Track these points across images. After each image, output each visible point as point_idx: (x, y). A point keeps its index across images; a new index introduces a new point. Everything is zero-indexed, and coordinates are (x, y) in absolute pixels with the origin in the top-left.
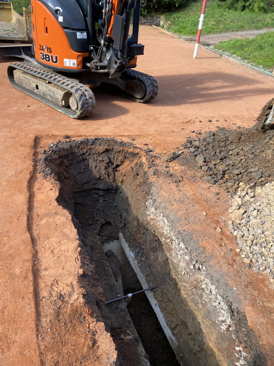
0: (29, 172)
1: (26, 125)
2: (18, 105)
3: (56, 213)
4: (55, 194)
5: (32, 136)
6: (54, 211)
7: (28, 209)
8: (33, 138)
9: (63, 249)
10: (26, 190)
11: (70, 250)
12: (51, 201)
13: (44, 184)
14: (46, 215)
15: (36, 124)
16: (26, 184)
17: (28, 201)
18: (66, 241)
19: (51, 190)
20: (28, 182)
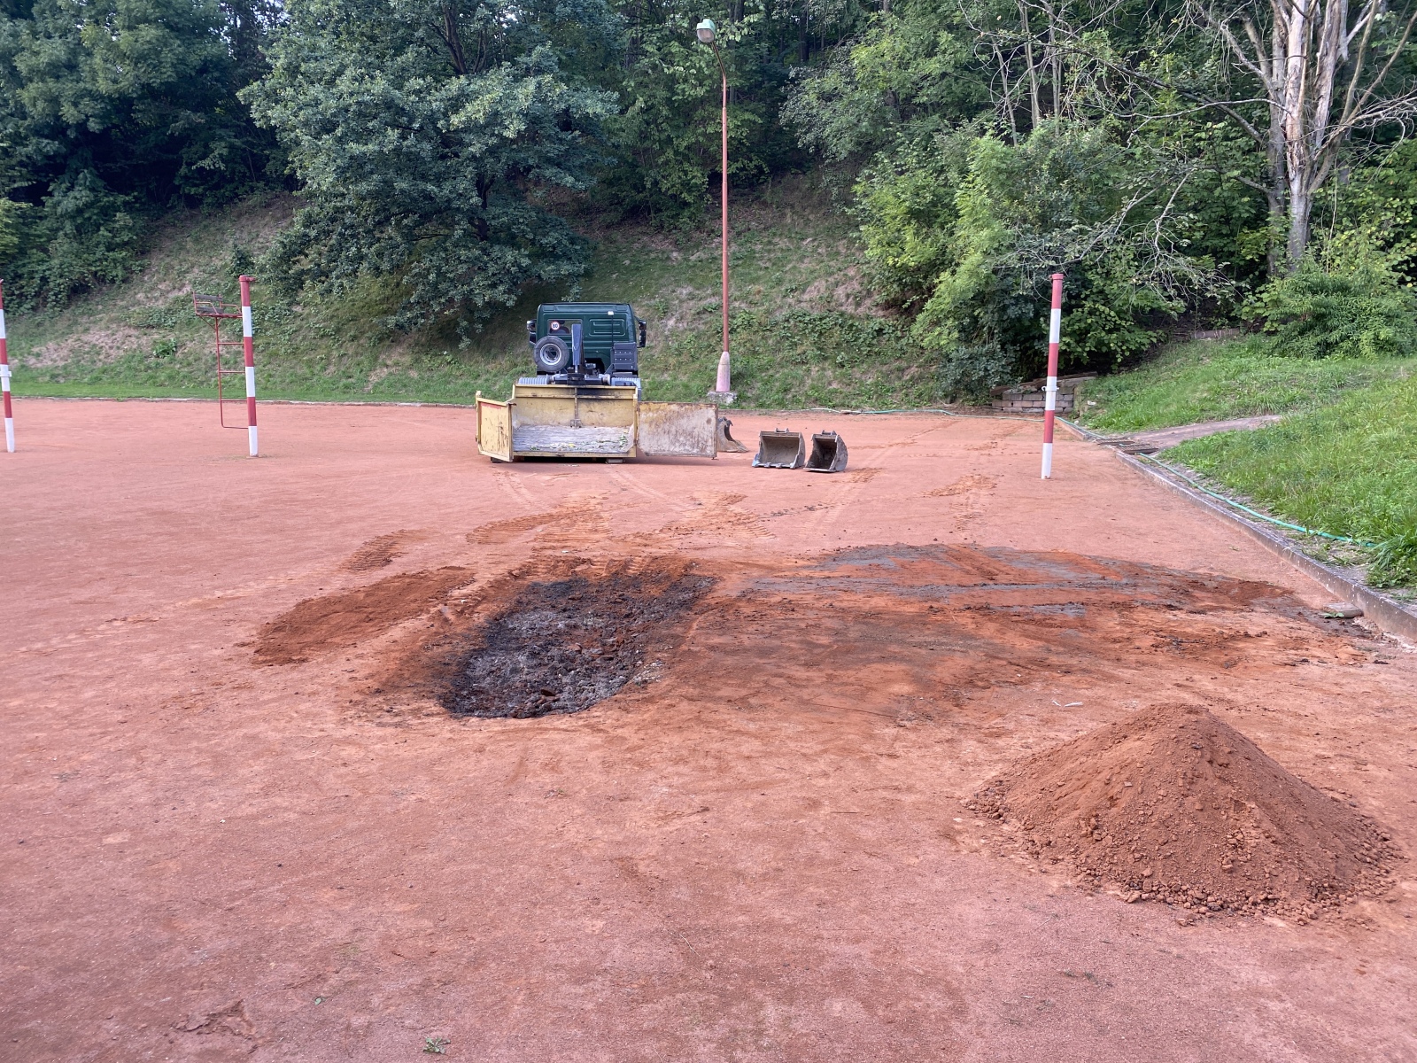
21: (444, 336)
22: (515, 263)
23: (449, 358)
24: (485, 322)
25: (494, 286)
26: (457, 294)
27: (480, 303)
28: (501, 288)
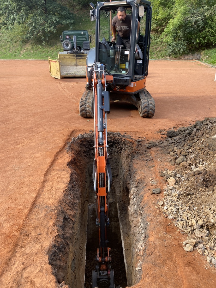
0: (60, 148)
1: (71, 124)
2: (72, 113)
3: (64, 170)
4: (68, 160)
5: (71, 130)
6: (63, 169)
7: (50, 166)
8: (71, 131)
9: (58, 187)
10: (53, 157)
11: (61, 188)
12: (64, 163)
13: (65, 155)
14: (58, 170)
15: (77, 123)
16: (55, 154)
17: (52, 162)
18: (61, 183)
19: (67, 158)
20: (57, 153)
21: (38, 41)
22: (55, 20)
23: (40, 47)
24: (48, 37)
25: (50, 27)
26: (41, 29)
27: (47, 32)
28: (52, 27)
